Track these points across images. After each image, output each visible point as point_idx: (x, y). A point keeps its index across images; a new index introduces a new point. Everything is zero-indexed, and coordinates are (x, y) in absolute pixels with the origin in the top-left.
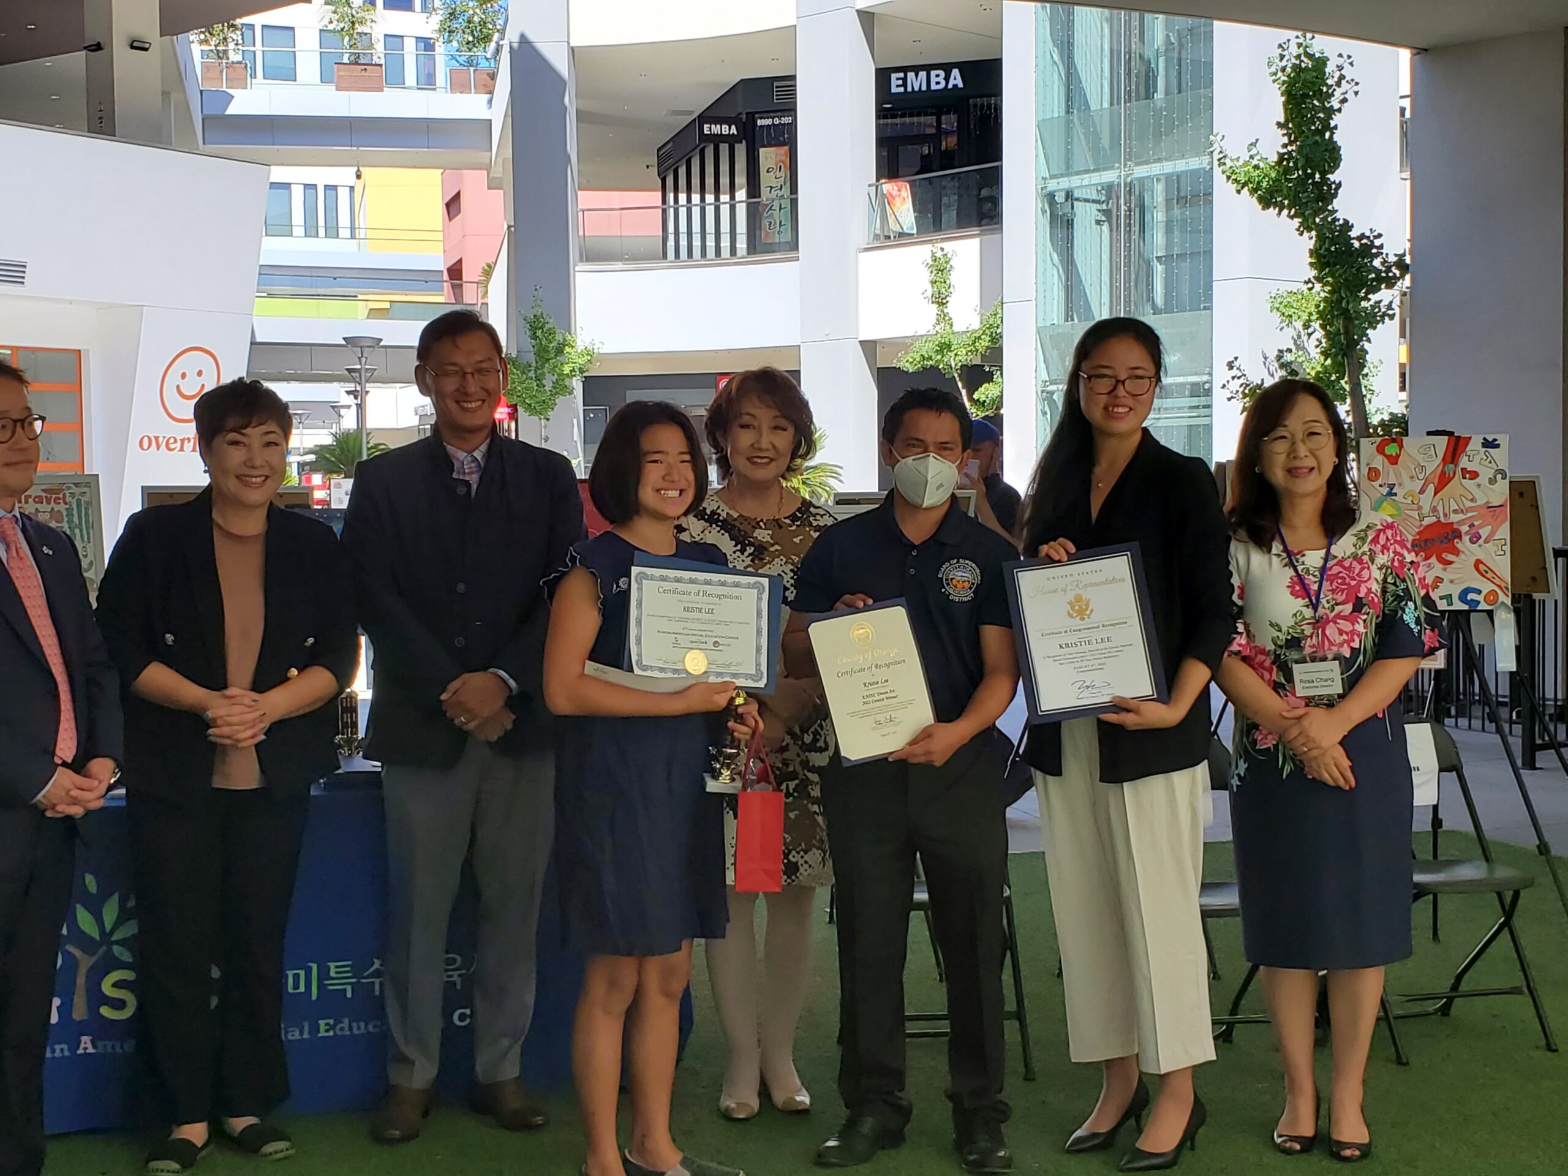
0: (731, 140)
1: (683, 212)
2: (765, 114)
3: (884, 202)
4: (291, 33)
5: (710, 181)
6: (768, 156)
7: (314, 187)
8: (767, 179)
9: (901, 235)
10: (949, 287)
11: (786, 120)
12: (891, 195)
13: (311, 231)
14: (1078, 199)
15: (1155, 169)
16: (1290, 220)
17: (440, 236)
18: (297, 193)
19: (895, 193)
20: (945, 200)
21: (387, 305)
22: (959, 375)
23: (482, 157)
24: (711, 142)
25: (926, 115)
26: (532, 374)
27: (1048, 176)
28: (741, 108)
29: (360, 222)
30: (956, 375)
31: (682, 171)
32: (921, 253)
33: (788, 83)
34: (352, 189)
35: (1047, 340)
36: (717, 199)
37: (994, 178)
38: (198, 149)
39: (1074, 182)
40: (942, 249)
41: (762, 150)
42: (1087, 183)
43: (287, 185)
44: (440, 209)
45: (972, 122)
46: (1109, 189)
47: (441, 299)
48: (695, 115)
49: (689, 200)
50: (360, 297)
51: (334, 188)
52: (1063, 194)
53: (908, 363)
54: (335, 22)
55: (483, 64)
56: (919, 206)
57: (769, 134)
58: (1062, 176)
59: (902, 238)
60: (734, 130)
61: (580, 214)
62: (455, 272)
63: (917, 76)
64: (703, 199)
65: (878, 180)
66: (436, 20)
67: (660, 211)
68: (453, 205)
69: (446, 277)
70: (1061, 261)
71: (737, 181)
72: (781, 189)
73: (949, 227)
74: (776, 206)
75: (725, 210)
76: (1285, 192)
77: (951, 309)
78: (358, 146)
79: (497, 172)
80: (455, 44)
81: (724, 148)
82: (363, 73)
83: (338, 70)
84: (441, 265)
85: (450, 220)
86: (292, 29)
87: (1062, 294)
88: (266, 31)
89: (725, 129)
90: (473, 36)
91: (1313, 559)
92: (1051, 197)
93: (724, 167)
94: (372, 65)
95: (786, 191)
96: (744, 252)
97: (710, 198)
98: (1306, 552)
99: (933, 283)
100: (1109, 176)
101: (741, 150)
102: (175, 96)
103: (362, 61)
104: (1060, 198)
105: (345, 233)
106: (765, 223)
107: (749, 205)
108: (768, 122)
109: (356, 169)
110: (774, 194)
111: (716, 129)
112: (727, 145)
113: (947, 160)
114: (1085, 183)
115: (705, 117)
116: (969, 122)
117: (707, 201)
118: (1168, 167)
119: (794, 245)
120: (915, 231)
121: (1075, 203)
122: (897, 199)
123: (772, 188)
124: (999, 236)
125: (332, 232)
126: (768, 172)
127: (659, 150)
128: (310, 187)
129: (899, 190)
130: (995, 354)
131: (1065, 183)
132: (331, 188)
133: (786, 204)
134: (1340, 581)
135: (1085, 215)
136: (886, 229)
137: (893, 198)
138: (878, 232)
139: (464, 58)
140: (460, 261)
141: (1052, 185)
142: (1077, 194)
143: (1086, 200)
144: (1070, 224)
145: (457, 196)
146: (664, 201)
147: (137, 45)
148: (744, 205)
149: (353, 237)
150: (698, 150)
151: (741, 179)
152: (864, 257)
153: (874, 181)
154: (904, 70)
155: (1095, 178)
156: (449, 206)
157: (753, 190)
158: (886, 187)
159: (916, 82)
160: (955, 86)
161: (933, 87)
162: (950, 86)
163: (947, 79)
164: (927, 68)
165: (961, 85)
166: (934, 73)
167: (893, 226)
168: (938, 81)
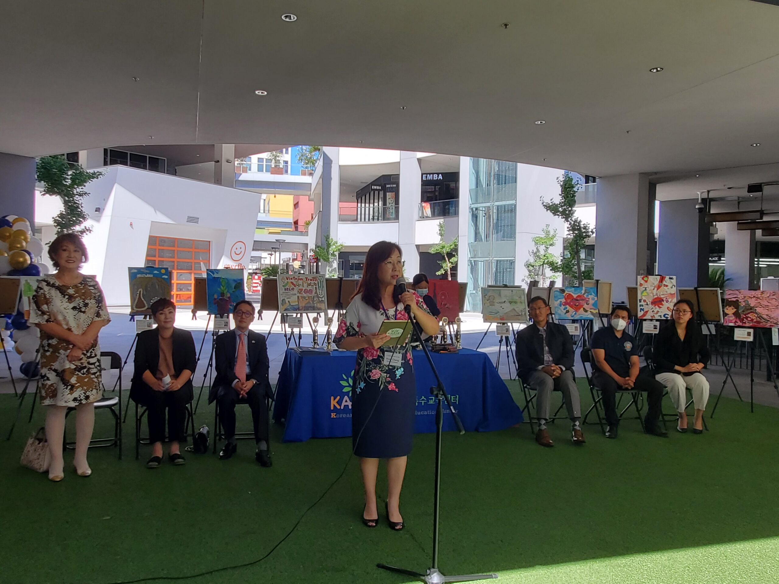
0: (379, 191)
1: (363, 209)
2: (388, 184)
5: (372, 201)
6: (389, 195)
8: (389, 201)
10: (444, 231)
11: (396, 186)
17: (291, 213)
21: (280, 231)
23: (309, 193)
24: (373, 191)
25: (432, 186)
26: (325, 251)
27: (470, 203)
28: (382, 182)
30: (445, 255)
31: (364, 198)
32: (435, 222)
33: (397, 176)
34: (265, 200)
35: (470, 246)
36: (374, 206)
37: (456, 203)
39: (478, 205)
41: (388, 193)
42: (482, 206)
44: (292, 206)
47: (292, 230)
48: (369, 183)
49: (365, 205)
50: (267, 229)
52: (475, 208)
53: (432, 251)
54: (271, 157)
57: (391, 189)
58: (474, 204)
60: (380, 188)
62: (296, 223)
67: (356, 208)
68: (296, 205)
69: (293, 224)
70: (474, 226)
71: (380, 201)
72: (392, 203)
74: (391, 208)
75: (376, 209)
78: (275, 189)
79: (312, 197)
80: (303, 163)
81: (376, 192)
82: (278, 170)
83: (272, 169)
84: (291, 220)
85: (295, 209)
86: (263, 159)
87: (474, 234)
89: (378, 187)
90: (307, 161)
92: (472, 209)
93: (376, 198)
94: (280, 168)
95: (394, 204)
96: (382, 220)
97: (372, 205)
99: (439, 230)
100: (488, 204)
101: (381, 193)
104: (474, 210)
105: (262, 211)
106: (388, 213)
107: (383, 208)
108: (389, 186)
109: (274, 195)
110: (391, 205)
111: (375, 187)
115: (371, 184)
118: (505, 203)
119: (397, 219)
121: (478, 211)
123: (390, 203)
126: (389, 199)
127: (357, 192)
130: (456, 250)
131: (476, 206)
133: (394, 207)
135: (481, 215)
140: (298, 220)
141: (472, 206)
142: (479, 208)
143: (481, 211)
145: (298, 203)
146: (357, 205)
147: (228, 161)
149: (264, 212)
150: (369, 192)
152: (417, 222)
153: (420, 202)
154: (427, 174)
155: (484, 205)
156: (295, 205)
157: (385, 204)
158: (424, 204)
159: (430, 177)
160: (440, 179)
161: (434, 179)
162: (439, 179)
163: (438, 177)
164: (433, 174)
165: (441, 178)
166: (434, 175)
167: (425, 214)
168: (435, 177)
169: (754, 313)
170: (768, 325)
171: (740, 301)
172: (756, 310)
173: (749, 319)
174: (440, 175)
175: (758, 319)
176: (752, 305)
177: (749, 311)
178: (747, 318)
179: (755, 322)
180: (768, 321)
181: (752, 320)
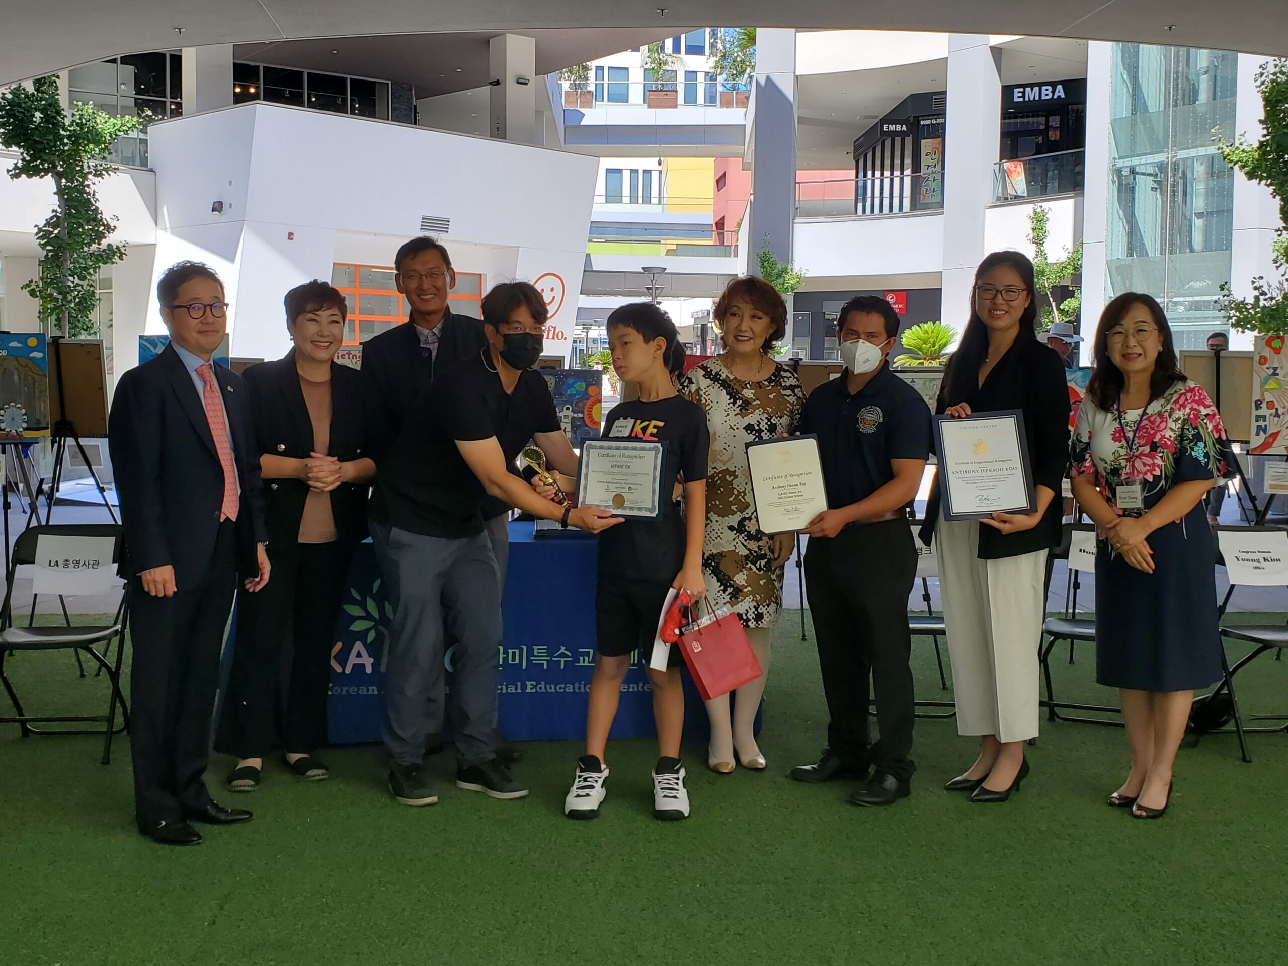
0: (902, 135)
1: (869, 183)
2: (926, 117)
3: (1004, 175)
4: (625, 71)
5: (887, 162)
6: (927, 145)
7: (637, 171)
8: (925, 160)
9: (1016, 197)
10: (1045, 232)
11: (940, 121)
12: (1010, 170)
13: (634, 199)
14: (1137, 173)
15: (1193, 153)
16: (1266, 187)
17: (712, 202)
18: (626, 175)
19: (1012, 169)
20: (1050, 173)
22: (1051, 293)
23: (740, 149)
24: (889, 136)
25: (1038, 116)
27: (1117, 157)
28: (911, 114)
29: (665, 194)
30: (1049, 293)
31: (870, 156)
32: (1028, 209)
33: (941, 96)
34: (660, 172)
35: (1113, 268)
36: (892, 174)
37: (1080, 159)
38: (561, 147)
39: (1135, 161)
40: (1041, 207)
41: (923, 141)
42: (1146, 162)
43: (620, 171)
44: (712, 183)
45: (1070, 121)
46: (1162, 167)
47: (709, 243)
48: (878, 120)
49: (873, 175)
50: (662, 242)
51: (649, 172)
52: (1128, 169)
54: (649, 64)
55: (742, 88)
56: (1031, 178)
57: (928, 130)
58: (1127, 157)
59: (1017, 199)
60: (904, 128)
61: (797, 185)
62: (720, 225)
63: (1032, 90)
64: (882, 174)
65: (1001, 160)
66: (713, 60)
67: (854, 182)
68: (721, 182)
69: (714, 228)
70: (1124, 215)
71: (906, 162)
72: (935, 167)
73: (1053, 192)
74: (930, 179)
75: (896, 181)
76: (1263, 168)
77: (1046, 247)
78: (660, 145)
79: (747, 158)
81: (898, 140)
82: (665, 97)
83: (649, 95)
84: (711, 219)
85: (719, 191)
86: (627, 69)
87: (1126, 239)
88: (612, 71)
89: (899, 127)
90: (736, 70)
91: (1132, 415)
92: (1120, 171)
93: (897, 153)
94: (671, 91)
95: (939, 168)
96: (908, 210)
97: (887, 173)
98: (1128, 411)
99: (1034, 229)
100: (1160, 158)
101: (909, 141)
102: (546, 114)
103: (665, 89)
104: (1125, 172)
105: (655, 200)
106: (924, 189)
107: (912, 177)
108: (928, 122)
109: (658, 159)
110: (930, 169)
111: (892, 128)
112: (900, 138)
113: (1053, 146)
114: (1143, 162)
115: (886, 120)
116: (1068, 120)
117: (885, 175)
118: (1202, 151)
119: (941, 204)
120: (1026, 194)
121: (1137, 176)
122: (1014, 173)
123: (929, 166)
124: (1081, 198)
125: (647, 200)
126: (926, 155)
127: (855, 142)
128: (634, 172)
129: (1016, 167)
130: (1076, 278)
131: (1128, 162)
132: (647, 172)
133: (939, 176)
134: (1144, 430)
135: (1144, 184)
136: (1005, 193)
137: (1011, 172)
138: (1000, 195)
139: (730, 85)
140: (724, 218)
141: (1120, 164)
142: (1137, 170)
143: (1143, 174)
144: (1133, 190)
145: (723, 175)
146: (857, 176)
147: (521, 81)
148: (909, 178)
149: (660, 203)
150: (880, 142)
151: (908, 161)
152: (989, 212)
153: (998, 161)
154: (1024, 86)
155: (1150, 159)
156: (718, 181)
157: (916, 168)
158: (1007, 165)
159: (1032, 94)
160: (1059, 97)
161: (1044, 97)
162: (1055, 97)
163: (1053, 92)
164: (1040, 85)
165: (1063, 96)
166: (1044, 88)
167: (1011, 191)
168: (1047, 93)
174: (1060, 87)
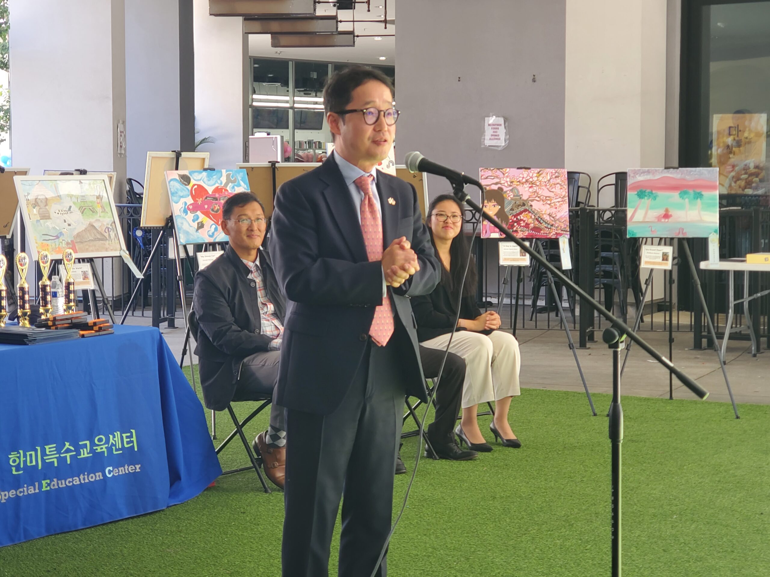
169: (530, 212)
170: (552, 235)
171: (505, 189)
172: (531, 206)
173: (522, 224)
175: (537, 222)
176: (525, 197)
177: (522, 209)
178: (518, 222)
179: (532, 229)
180: (552, 225)
181: (527, 225)
